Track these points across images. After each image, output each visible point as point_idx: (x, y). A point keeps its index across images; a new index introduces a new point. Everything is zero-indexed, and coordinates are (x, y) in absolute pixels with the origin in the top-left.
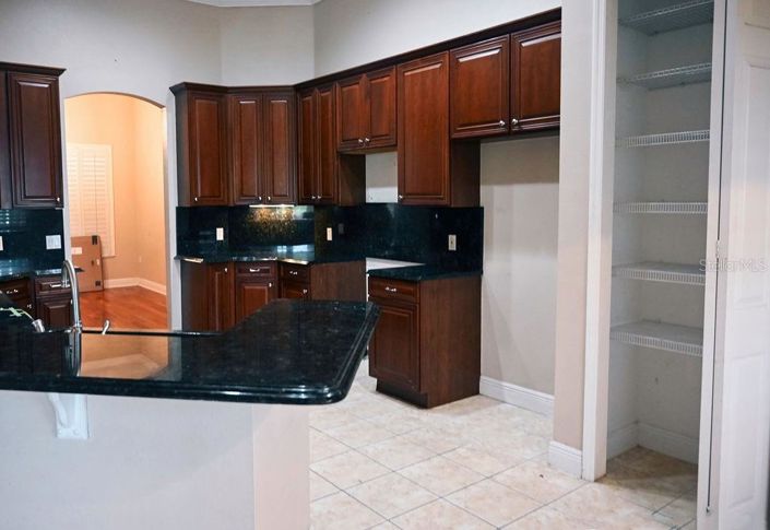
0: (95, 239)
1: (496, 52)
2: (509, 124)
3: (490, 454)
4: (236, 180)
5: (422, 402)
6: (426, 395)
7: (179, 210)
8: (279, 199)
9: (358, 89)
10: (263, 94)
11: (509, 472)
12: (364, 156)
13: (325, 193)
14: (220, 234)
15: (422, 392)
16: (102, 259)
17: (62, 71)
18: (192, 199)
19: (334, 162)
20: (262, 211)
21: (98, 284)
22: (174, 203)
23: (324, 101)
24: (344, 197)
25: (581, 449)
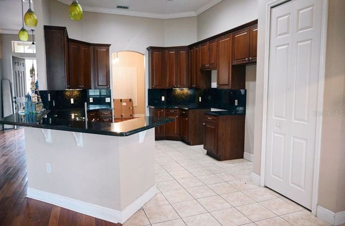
0: (130, 100)
1: (246, 33)
2: (249, 60)
3: (232, 176)
4: (168, 80)
5: (219, 159)
6: (220, 156)
7: (149, 90)
8: (182, 86)
9: (206, 47)
10: (178, 49)
11: (236, 181)
12: (211, 71)
13: (196, 84)
14: (163, 99)
15: (218, 155)
16: (133, 107)
17: (110, 45)
18: (152, 87)
19: (199, 73)
20: (178, 90)
21: (131, 115)
22: (147, 88)
23: (197, 51)
24: (203, 85)
25: (260, 175)
